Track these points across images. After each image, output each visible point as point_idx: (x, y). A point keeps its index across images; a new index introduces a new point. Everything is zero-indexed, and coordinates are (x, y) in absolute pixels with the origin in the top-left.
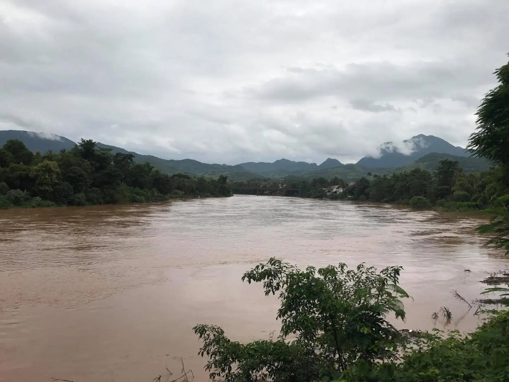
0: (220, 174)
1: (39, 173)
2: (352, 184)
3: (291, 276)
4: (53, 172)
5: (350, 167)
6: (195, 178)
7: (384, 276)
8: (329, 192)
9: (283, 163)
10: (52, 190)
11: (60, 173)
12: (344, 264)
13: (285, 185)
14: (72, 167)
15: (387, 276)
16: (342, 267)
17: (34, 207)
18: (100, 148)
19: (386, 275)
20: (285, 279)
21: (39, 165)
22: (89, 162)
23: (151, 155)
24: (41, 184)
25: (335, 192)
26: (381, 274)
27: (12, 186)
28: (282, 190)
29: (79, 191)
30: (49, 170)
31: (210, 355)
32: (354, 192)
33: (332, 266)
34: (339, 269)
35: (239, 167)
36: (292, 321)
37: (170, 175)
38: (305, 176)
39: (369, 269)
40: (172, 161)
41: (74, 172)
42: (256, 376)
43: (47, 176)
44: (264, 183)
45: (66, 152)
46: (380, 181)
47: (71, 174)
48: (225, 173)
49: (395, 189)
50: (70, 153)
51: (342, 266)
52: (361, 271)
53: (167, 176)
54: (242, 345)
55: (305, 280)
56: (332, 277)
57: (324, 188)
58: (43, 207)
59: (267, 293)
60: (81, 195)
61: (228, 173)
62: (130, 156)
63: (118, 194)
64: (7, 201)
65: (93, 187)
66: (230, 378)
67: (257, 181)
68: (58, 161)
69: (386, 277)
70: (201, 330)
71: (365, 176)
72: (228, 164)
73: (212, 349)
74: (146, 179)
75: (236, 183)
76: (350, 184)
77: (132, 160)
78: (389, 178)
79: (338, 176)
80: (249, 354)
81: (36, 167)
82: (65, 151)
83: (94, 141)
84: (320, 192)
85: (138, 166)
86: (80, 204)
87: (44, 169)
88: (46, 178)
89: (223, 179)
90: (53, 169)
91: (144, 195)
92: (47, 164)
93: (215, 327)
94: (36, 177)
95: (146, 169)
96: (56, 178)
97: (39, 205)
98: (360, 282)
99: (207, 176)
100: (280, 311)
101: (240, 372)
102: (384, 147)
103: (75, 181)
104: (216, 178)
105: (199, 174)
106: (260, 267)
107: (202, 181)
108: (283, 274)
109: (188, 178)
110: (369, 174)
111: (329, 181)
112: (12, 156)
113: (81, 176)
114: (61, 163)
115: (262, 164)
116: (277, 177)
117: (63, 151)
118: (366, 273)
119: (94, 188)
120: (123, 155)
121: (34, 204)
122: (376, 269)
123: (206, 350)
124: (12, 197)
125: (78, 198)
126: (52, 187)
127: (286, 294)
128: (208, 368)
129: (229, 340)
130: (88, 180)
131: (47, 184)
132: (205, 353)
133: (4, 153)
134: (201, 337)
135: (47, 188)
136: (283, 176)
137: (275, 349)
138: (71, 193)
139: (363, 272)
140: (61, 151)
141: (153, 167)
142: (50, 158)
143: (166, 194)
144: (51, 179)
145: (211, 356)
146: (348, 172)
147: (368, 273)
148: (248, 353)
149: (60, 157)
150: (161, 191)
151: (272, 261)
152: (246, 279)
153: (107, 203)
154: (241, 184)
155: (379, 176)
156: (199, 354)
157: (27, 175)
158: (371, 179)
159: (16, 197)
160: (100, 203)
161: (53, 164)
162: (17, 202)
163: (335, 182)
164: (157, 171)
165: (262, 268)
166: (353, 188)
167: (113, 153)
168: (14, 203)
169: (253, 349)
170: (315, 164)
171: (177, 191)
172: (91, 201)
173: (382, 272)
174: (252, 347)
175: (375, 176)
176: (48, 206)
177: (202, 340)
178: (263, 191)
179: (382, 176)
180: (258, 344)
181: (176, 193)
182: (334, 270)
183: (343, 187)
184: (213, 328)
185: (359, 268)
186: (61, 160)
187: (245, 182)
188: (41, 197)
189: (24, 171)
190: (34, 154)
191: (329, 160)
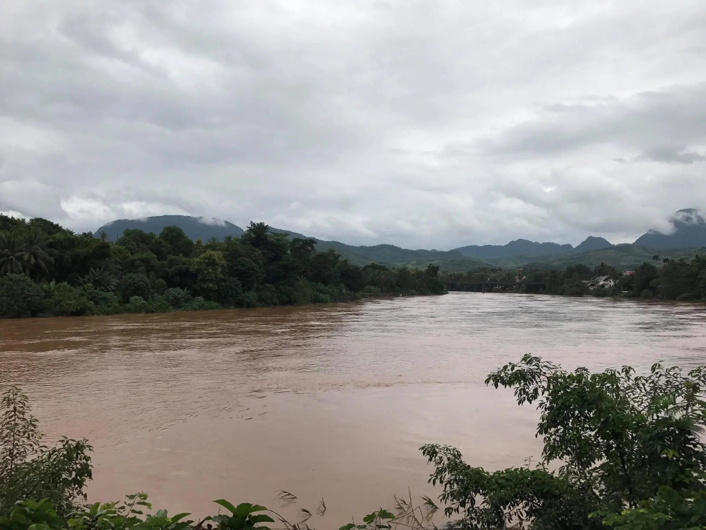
0: (428, 264)
1: (201, 267)
2: (628, 273)
3: (553, 379)
4: (217, 265)
5: (624, 248)
6: (393, 269)
7: (694, 379)
8: (592, 285)
9: (520, 246)
10: (216, 288)
11: (226, 266)
12: (630, 368)
13: (524, 277)
14: (241, 258)
15: (699, 379)
16: (627, 372)
17: (195, 310)
18: (273, 233)
19: (697, 378)
20: (545, 384)
21: (202, 256)
22: (260, 251)
23: (336, 241)
24: (204, 281)
25: (603, 286)
26: (690, 377)
27: (171, 284)
28: (519, 284)
29: (249, 289)
30: (212, 262)
31: (444, 484)
32: (632, 285)
33: (611, 370)
34: (623, 375)
35: (454, 253)
36: (558, 439)
37: (362, 266)
38: (554, 264)
39: (670, 370)
40: (362, 248)
41: (243, 264)
42: (509, 513)
43: (211, 271)
44: (493, 275)
45: (232, 239)
46: (674, 269)
47: (239, 267)
48: (436, 262)
49: (701, 279)
50: (238, 240)
51: (627, 370)
52: (657, 373)
53: (357, 268)
54: (488, 473)
55: (575, 384)
56: (613, 386)
57: (584, 280)
58: (206, 309)
59: (520, 402)
60: (252, 295)
61: (440, 261)
62: (311, 242)
63: (297, 291)
64: (165, 302)
65: (266, 283)
66: (473, 515)
67: (482, 273)
68: (222, 250)
69: (698, 381)
70: (431, 452)
71: (650, 261)
72: (438, 250)
73: (447, 476)
74: (332, 272)
75: (451, 276)
76: (625, 274)
77: (313, 248)
78: (688, 263)
79: (605, 262)
80: (499, 484)
81: (197, 260)
82: (230, 238)
83: (265, 225)
84: (578, 286)
85: (321, 256)
86: (249, 306)
87: (206, 261)
88: (209, 273)
89: (433, 270)
90: (218, 261)
91: (328, 293)
92: (211, 255)
93: (450, 448)
94: (199, 271)
95: (331, 258)
96: (222, 273)
97: (202, 307)
98: (656, 389)
99: (410, 267)
100: (541, 425)
101: (486, 507)
102: (680, 217)
103: (245, 276)
104: (424, 269)
105: (399, 265)
106: (509, 368)
107: (403, 272)
108: (542, 377)
109: (386, 269)
110: (656, 258)
111: (593, 269)
112: (169, 246)
113: (252, 268)
114: (227, 253)
115: (488, 249)
116: (511, 265)
117: (229, 238)
118: (666, 375)
119: (268, 285)
120: (302, 240)
121: (195, 305)
122: (681, 370)
123: (439, 477)
124: (171, 298)
125: (248, 297)
126: (217, 284)
127: (548, 404)
128: (444, 498)
129: (469, 466)
130: (259, 274)
131: (211, 281)
132: (438, 481)
133: (161, 243)
134: (431, 460)
135: (211, 285)
136: (521, 265)
137: (534, 480)
138: (240, 291)
139: (660, 375)
140: (226, 238)
141: (339, 256)
142: (213, 247)
143: (357, 291)
144: (216, 274)
145: (446, 485)
146: (622, 257)
147: (669, 376)
148: (497, 482)
149: (226, 246)
150: (350, 288)
151: (527, 359)
152: (491, 381)
153: (283, 303)
154: (459, 277)
155: (673, 260)
156: (429, 481)
157: (188, 269)
158: (659, 265)
159: (176, 297)
160: (275, 304)
161: (217, 255)
162: (176, 303)
163: (602, 270)
164: (345, 261)
165: (512, 369)
166: (631, 278)
167: (290, 239)
168: (172, 305)
169: (504, 477)
170: (569, 246)
171: (371, 287)
172: (265, 302)
173: (690, 373)
174: (502, 475)
175: (666, 260)
176: (213, 308)
177: (432, 463)
178: (492, 286)
179: (677, 260)
180: (510, 472)
181: (370, 291)
182: (615, 375)
183: (615, 279)
184: (447, 449)
185: (653, 369)
186: (227, 249)
187: (464, 273)
188: (204, 297)
189: (184, 264)
190: (195, 243)
191: (590, 238)
